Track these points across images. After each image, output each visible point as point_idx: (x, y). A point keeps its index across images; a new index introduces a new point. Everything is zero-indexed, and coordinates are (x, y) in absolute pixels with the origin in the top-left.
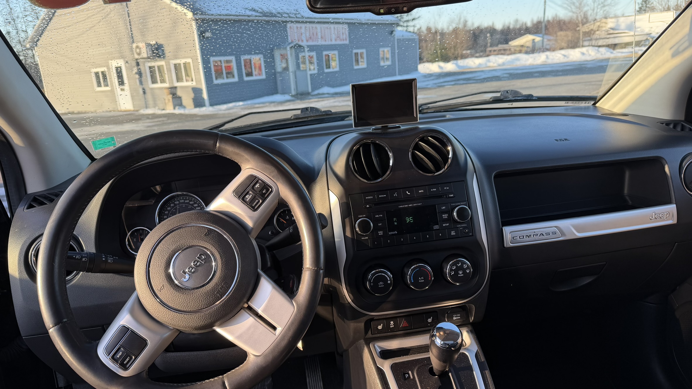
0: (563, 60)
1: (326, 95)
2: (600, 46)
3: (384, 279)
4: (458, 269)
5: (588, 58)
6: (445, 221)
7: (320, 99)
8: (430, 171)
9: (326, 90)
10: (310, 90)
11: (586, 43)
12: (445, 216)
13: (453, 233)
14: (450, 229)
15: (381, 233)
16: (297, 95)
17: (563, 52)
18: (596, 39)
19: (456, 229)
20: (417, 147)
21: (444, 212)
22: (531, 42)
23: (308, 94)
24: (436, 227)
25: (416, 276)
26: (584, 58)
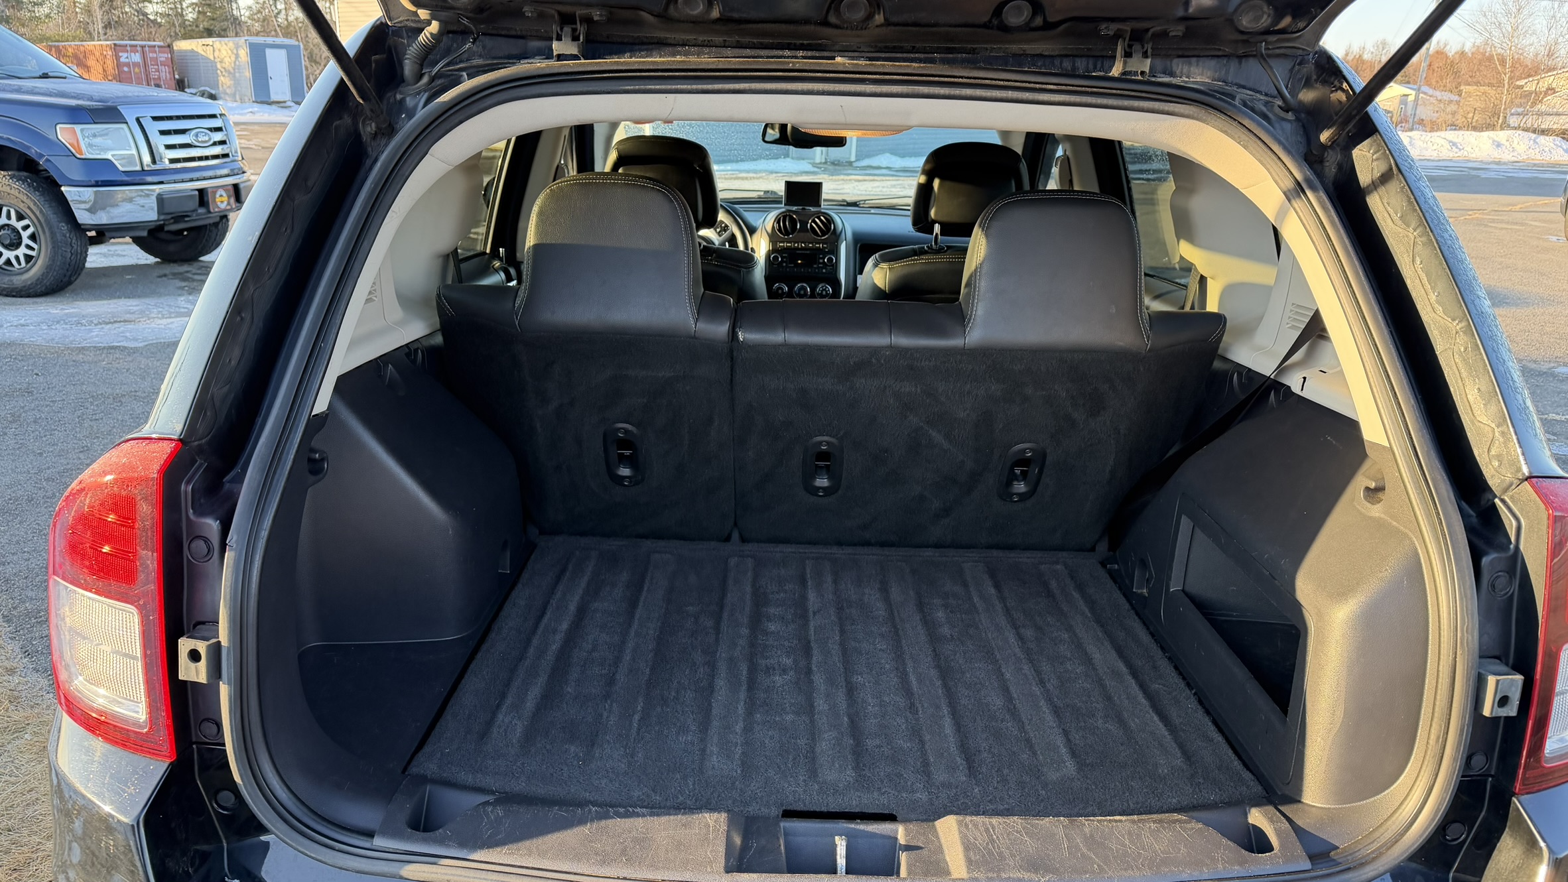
0: (1446, 153)
1: (884, 171)
2: (1543, 132)
3: (782, 289)
4: (823, 290)
5: (1507, 157)
6: (821, 263)
7: (867, 178)
8: (818, 235)
9: (885, 160)
10: (853, 159)
11: (1513, 121)
12: (821, 261)
13: (824, 271)
14: (822, 268)
15: (784, 264)
16: (826, 163)
17: (1451, 135)
18: (1540, 114)
19: (826, 269)
20: (814, 221)
21: (821, 258)
22: (1397, 101)
23: (850, 163)
24: (815, 266)
25: (800, 289)
26: (1497, 155)
